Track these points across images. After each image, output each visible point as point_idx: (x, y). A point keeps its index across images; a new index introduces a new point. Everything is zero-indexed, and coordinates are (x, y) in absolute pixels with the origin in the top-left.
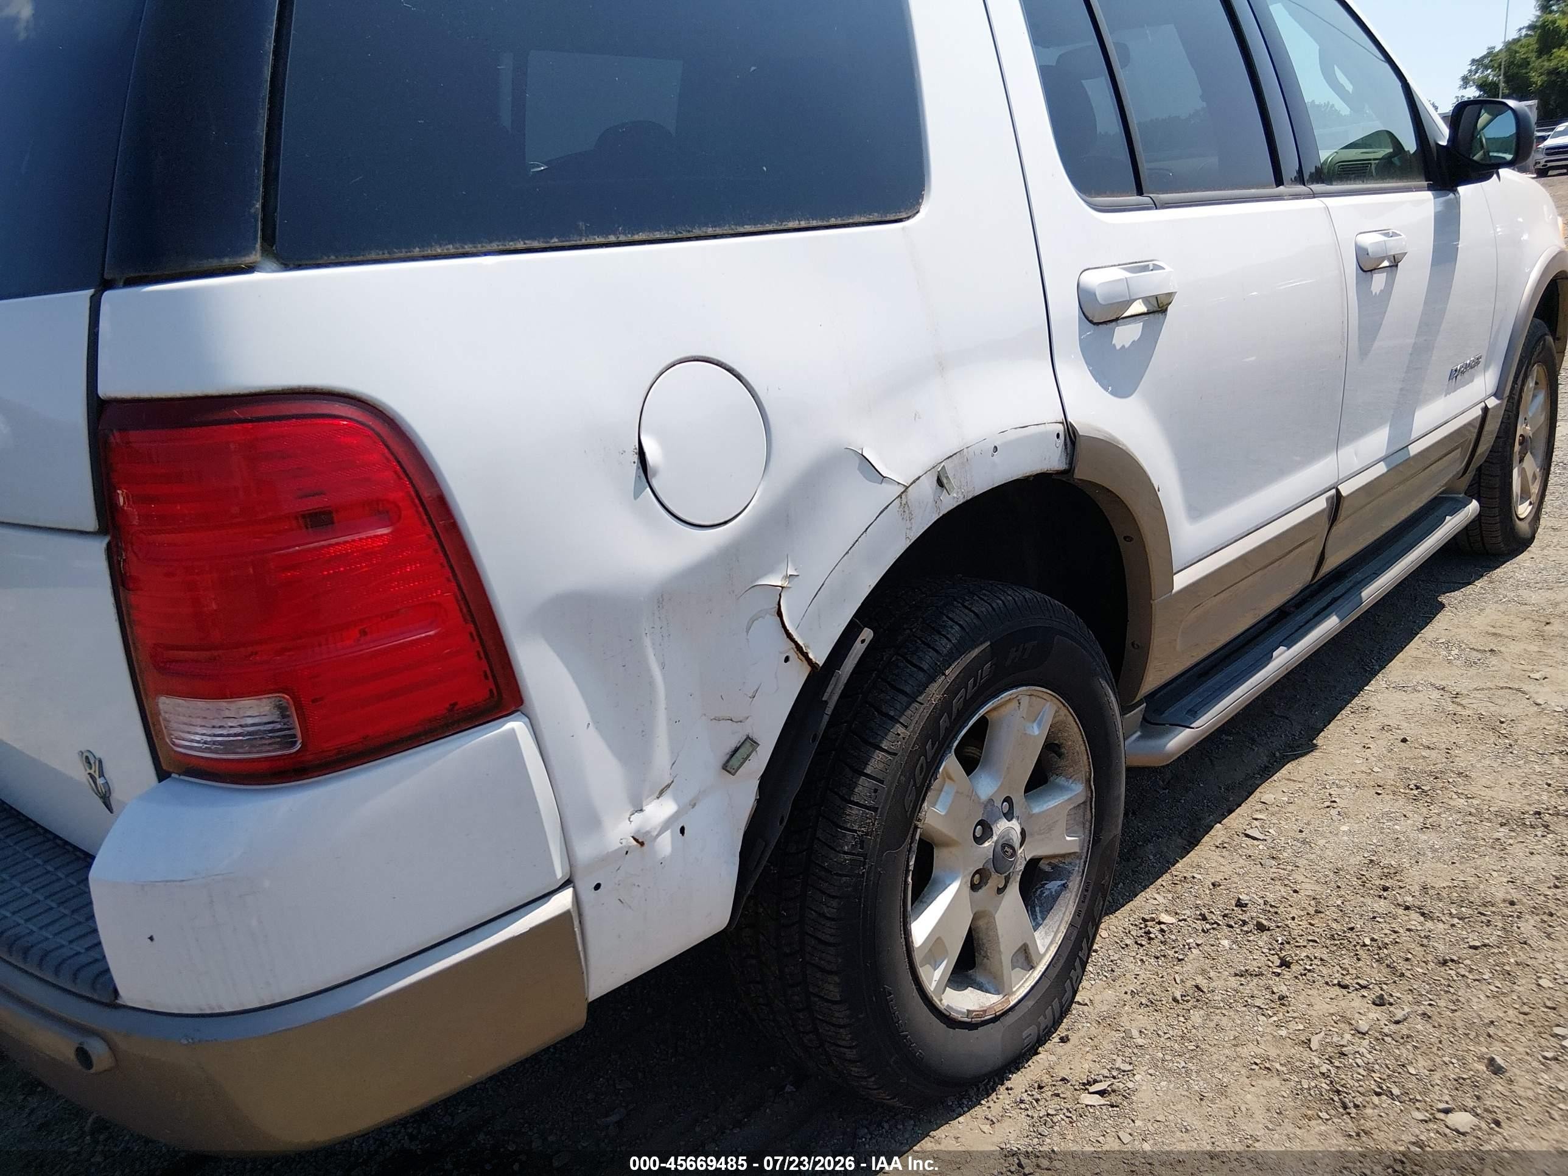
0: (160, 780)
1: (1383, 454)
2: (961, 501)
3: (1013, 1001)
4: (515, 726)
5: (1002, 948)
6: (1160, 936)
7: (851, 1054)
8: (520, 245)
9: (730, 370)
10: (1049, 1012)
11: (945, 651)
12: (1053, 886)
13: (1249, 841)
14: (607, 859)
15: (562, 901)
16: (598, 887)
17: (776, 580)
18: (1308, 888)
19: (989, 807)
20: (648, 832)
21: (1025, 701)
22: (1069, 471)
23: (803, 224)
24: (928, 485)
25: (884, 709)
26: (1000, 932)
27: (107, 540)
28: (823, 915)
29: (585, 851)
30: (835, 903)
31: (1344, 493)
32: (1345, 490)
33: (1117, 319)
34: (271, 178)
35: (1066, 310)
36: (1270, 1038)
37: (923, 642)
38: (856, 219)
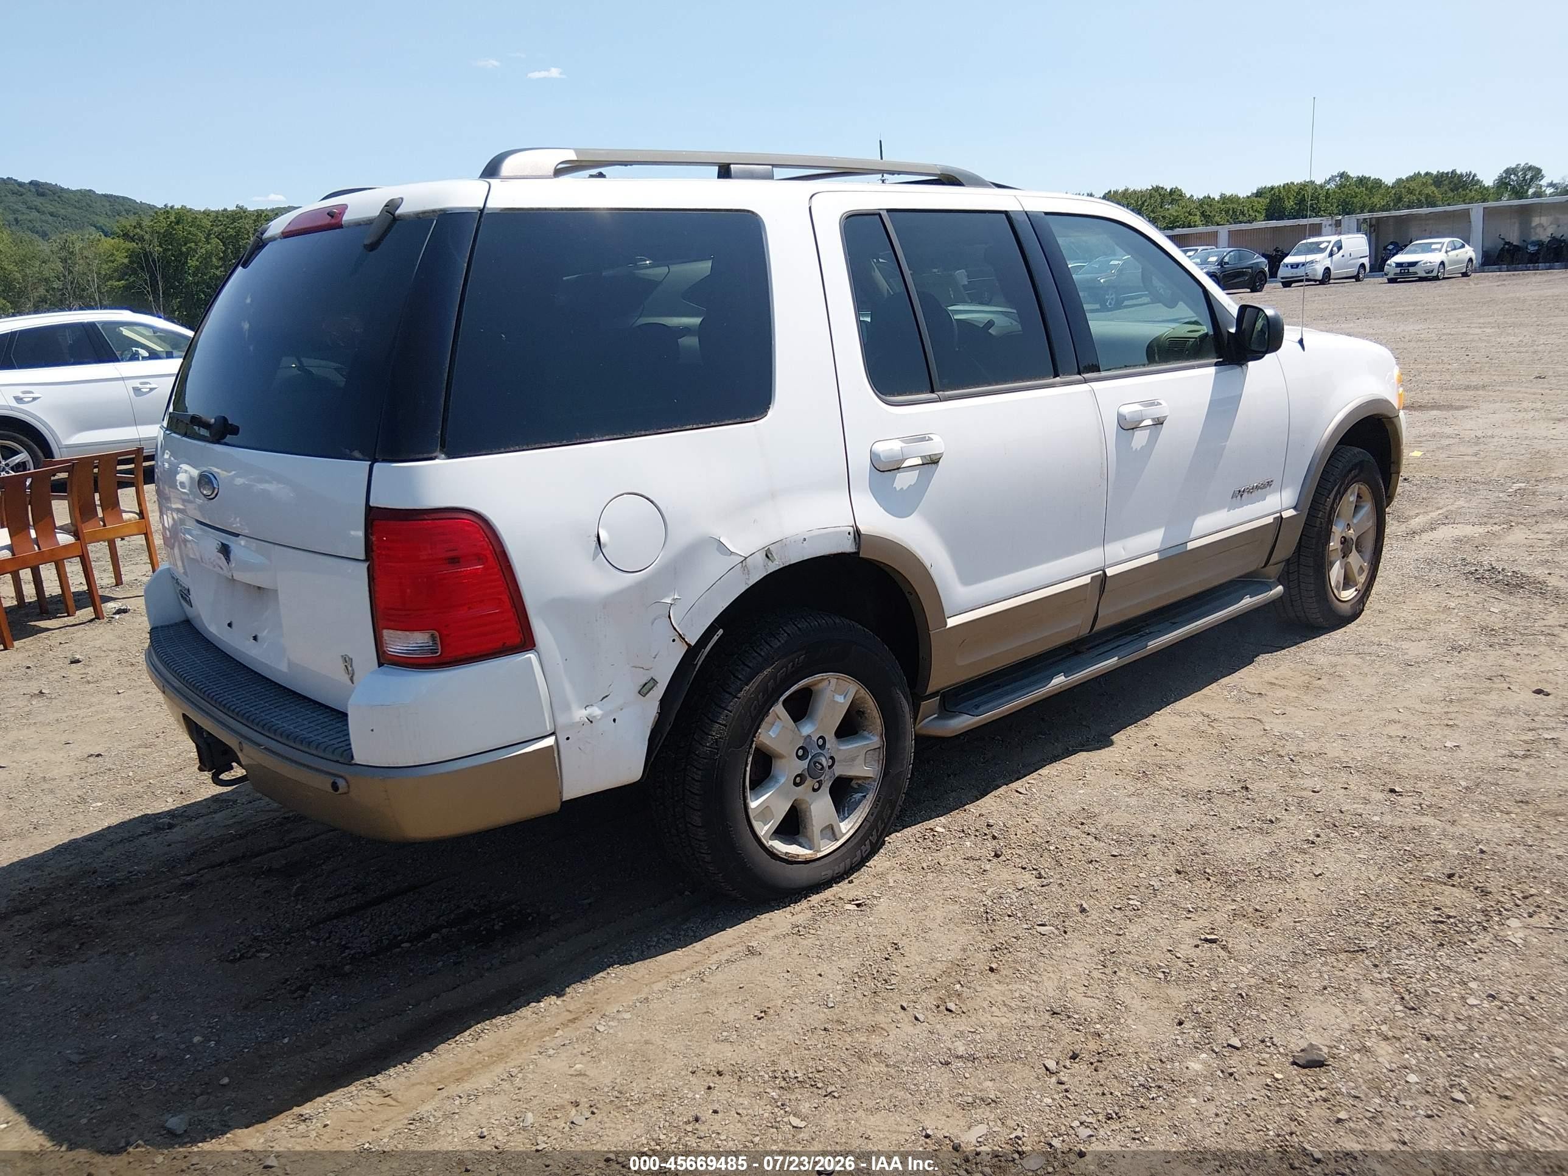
0: (379, 666)
1: (1158, 547)
2: (782, 566)
3: (819, 855)
4: (531, 656)
5: (814, 823)
6: (931, 838)
7: (708, 858)
8: (548, 445)
9: (648, 499)
10: (842, 865)
11: (776, 646)
12: (858, 796)
13: (1017, 794)
14: (573, 725)
15: (550, 741)
16: (568, 739)
17: (669, 601)
18: (1037, 819)
19: (808, 740)
20: (594, 717)
21: (833, 681)
22: (857, 553)
23: (695, 426)
24: (760, 557)
25: (737, 674)
26: (813, 815)
27: (368, 563)
28: (694, 779)
29: (562, 720)
30: (700, 772)
31: (1108, 574)
32: (1110, 572)
33: (898, 469)
34: (445, 420)
35: (861, 464)
36: (966, 888)
37: (765, 642)
38: (727, 422)
